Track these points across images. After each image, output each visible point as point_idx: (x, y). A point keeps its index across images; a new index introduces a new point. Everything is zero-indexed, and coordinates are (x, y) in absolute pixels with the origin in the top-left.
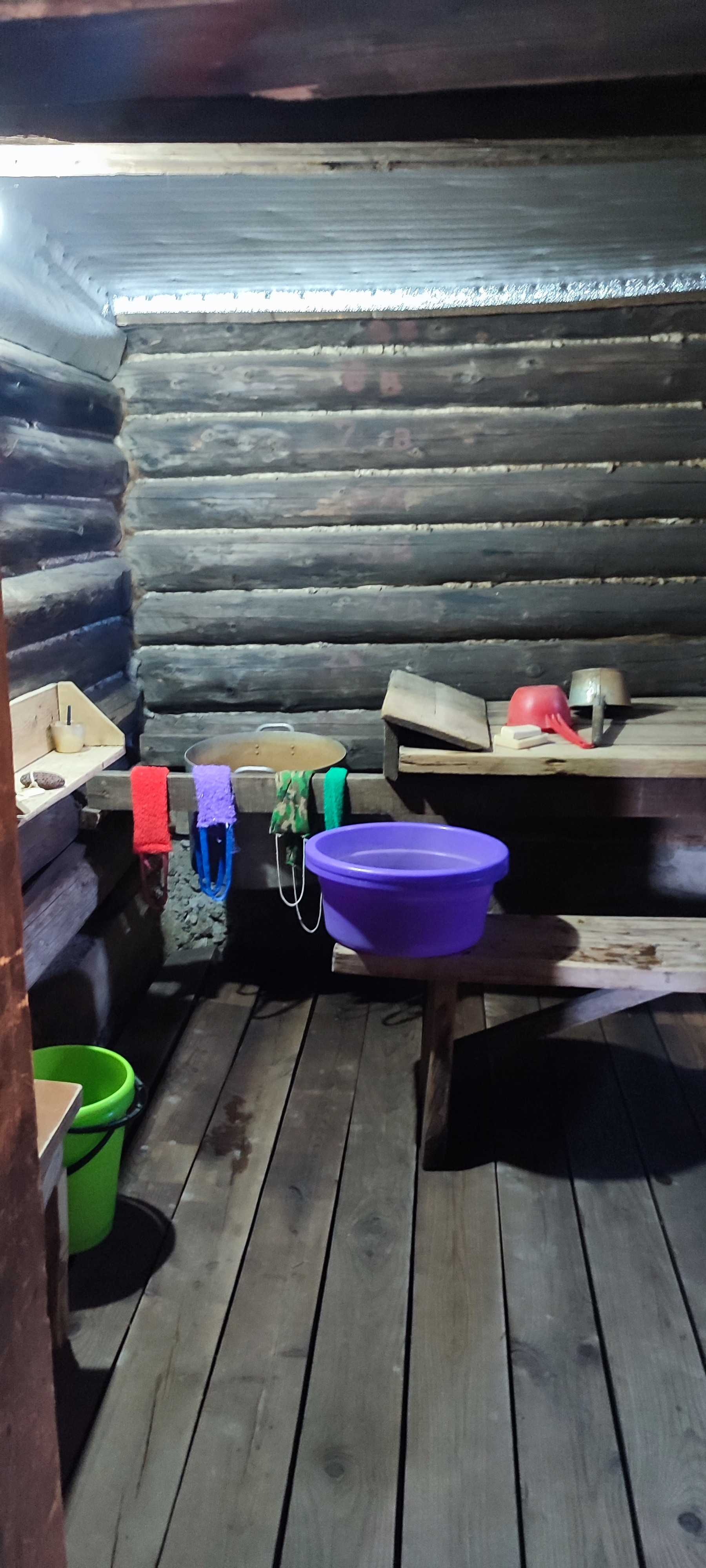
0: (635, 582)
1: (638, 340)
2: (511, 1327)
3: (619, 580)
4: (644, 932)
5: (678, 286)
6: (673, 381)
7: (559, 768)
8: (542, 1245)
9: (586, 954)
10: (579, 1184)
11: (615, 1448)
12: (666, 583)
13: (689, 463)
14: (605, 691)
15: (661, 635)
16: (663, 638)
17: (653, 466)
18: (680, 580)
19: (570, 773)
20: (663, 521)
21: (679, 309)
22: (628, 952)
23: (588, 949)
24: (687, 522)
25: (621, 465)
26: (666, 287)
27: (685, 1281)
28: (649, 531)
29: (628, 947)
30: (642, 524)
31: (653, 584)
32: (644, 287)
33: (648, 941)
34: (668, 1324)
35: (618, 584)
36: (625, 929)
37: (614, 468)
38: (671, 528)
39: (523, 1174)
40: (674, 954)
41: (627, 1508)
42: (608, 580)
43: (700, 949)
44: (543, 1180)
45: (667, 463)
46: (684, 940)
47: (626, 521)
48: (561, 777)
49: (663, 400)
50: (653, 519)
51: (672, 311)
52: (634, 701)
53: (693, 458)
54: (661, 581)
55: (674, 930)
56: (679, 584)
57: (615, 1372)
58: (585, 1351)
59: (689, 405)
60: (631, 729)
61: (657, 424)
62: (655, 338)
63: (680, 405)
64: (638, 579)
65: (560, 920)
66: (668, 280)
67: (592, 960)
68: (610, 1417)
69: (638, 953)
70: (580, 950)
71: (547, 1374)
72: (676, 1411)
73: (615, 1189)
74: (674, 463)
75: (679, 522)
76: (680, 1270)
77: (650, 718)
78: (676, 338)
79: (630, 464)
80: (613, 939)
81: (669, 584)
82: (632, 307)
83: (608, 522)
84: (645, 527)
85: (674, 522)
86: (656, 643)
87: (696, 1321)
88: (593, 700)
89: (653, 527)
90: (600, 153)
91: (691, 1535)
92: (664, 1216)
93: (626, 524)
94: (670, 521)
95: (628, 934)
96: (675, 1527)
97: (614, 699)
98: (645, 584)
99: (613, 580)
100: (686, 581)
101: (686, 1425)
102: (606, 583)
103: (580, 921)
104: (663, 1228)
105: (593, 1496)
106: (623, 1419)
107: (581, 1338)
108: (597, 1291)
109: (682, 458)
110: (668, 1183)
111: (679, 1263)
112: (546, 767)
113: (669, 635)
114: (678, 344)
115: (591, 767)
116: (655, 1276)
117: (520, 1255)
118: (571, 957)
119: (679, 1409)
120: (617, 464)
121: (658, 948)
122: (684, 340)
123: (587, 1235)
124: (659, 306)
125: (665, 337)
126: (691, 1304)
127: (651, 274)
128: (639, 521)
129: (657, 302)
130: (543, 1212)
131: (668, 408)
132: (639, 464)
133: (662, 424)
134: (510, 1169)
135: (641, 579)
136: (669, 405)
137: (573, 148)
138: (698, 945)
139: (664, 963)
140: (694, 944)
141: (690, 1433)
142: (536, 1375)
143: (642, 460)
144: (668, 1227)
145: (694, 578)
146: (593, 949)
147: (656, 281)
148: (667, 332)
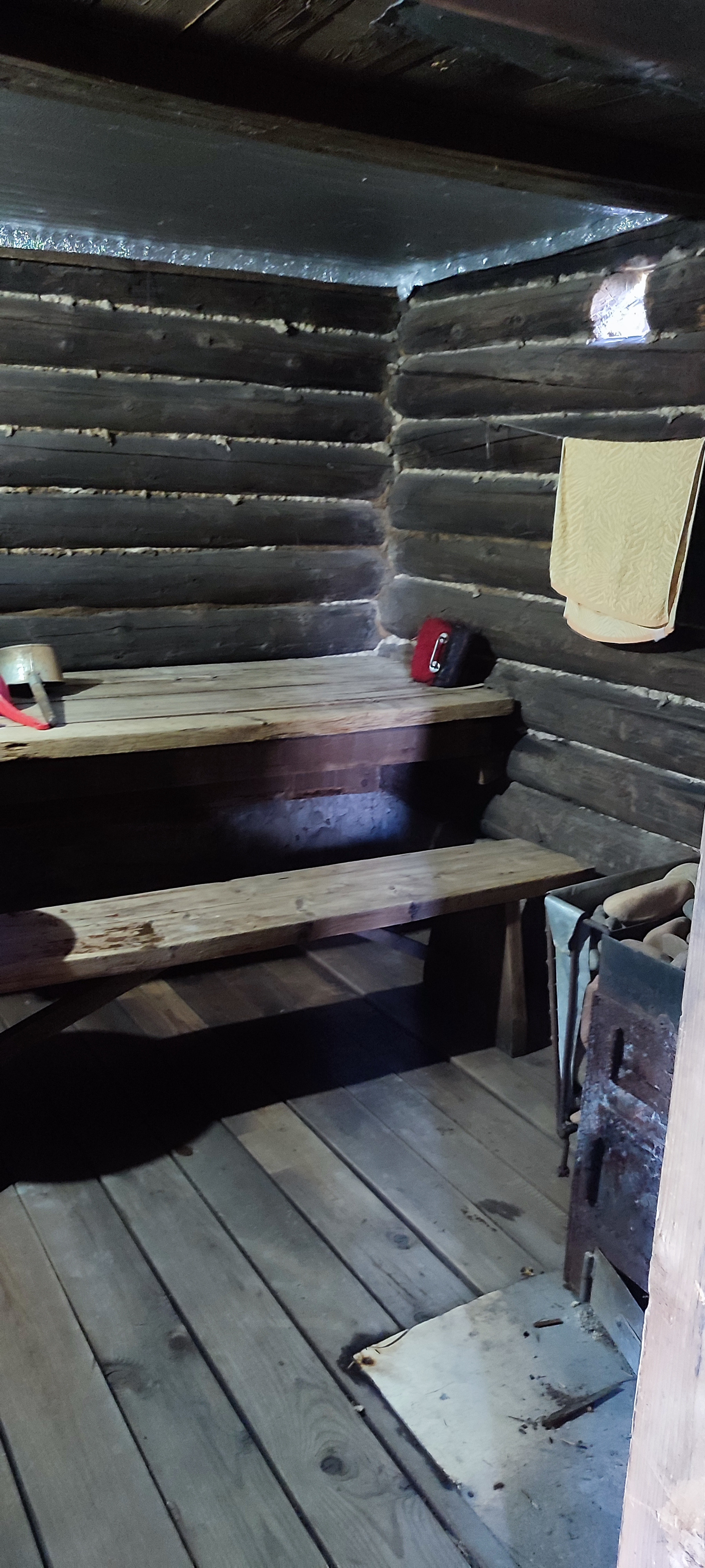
0: (43, 553)
1: (28, 296)
2: (98, 1351)
3: (27, 550)
4: (131, 911)
5: (67, 246)
6: (68, 345)
7: (19, 752)
8: (95, 1255)
9: (88, 943)
10: (109, 1181)
11: (240, 1426)
12: (74, 554)
13: (88, 432)
14: (39, 668)
15: (73, 608)
16: (75, 611)
17: (53, 432)
18: (87, 551)
19: (31, 757)
20: (66, 490)
21: (70, 270)
22: (126, 933)
23: (87, 938)
24: (90, 492)
25: (20, 429)
26: (55, 245)
27: (240, 1241)
28: (54, 500)
29: (125, 929)
30: (46, 492)
31: (61, 556)
32: (33, 242)
33: (142, 919)
34: (242, 1288)
35: (25, 554)
36: (111, 912)
37: (14, 431)
38: (74, 498)
39: (47, 1188)
40: (171, 927)
41: (273, 1479)
42: (14, 551)
43: (191, 918)
44: (69, 1187)
45: (66, 430)
46: (173, 912)
47: (30, 488)
48: (23, 761)
49: (58, 364)
50: (57, 488)
51: (62, 271)
52: (67, 675)
53: (92, 427)
54: (69, 552)
55: (158, 903)
56: (87, 555)
57: (212, 1353)
58: (177, 1345)
59: (83, 372)
60: (71, 705)
61: (53, 388)
62: (45, 298)
63: (74, 371)
64: (45, 550)
65: (42, 914)
66: (57, 238)
67: (97, 949)
68: (224, 1399)
69: (137, 933)
70: (80, 941)
71: (150, 1384)
72: (280, 1367)
73: (143, 1174)
74: (75, 431)
75: (82, 491)
76: (232, 1231)
77: (83, 693)
78: (67, 300)
79: (29, 429)
80: (105, 924)
81: (76, 555)
82: (21, 261)
83: (10, 489)
84: (49, 496)
85: (77, 492)
86: (67, 617)
87: (266, 1275)
88: (28, 679)
89: (57, 496)
90: (71, 90)
91: (337, 1477)
92: (199, 1186)
93: (30, 492)
94: (74, 490)
95: (116, 916)
96: (321, 1476)
97: (50, 676)
98: (52, 555)
99: (20, 550)
100: (93, 552)
101: (293, 1376)
102: (13, 553)
103: (63, 911)
104: (201, 1196)
105: (239, 1483)
106: (238, 1396)
107: (170, 1333)
108: (166, 1280)
109: (82, 426)
110: (189, 1153)
111: (229, 1227)
112: (7, 752)
113: (81, 608)
114: (69, 308)
115: (53, 748)
116: (213, 1246)
117: (77, 1273)
118: (75, 950)
119: (282, 1364)
120: (16, 427)
121: (153, 924)
122: (75, 304)
123: (135, 1228)
124: (48, 264)
125: (54, 298)
126: (254, 1261)
127: (39, 229)
128: (43, 489)
129: (46, 260)
130: (83, 1220)
131: (63, 373)
132: (38, 429)
133: (59, 390)
134: (31, 1187)
135: (49, 550)
136: (63, 370)
137: (45, 76)
138: (187, 916)
139: (166, 939)
140: (184, 914)
141: (299, 1383)
142: (140, 1389)
143: (42, 426)
144: (206, 1194)
145: (100, 549)
146: (91, 937)
147: (44, 238)
148: (57, 294)
